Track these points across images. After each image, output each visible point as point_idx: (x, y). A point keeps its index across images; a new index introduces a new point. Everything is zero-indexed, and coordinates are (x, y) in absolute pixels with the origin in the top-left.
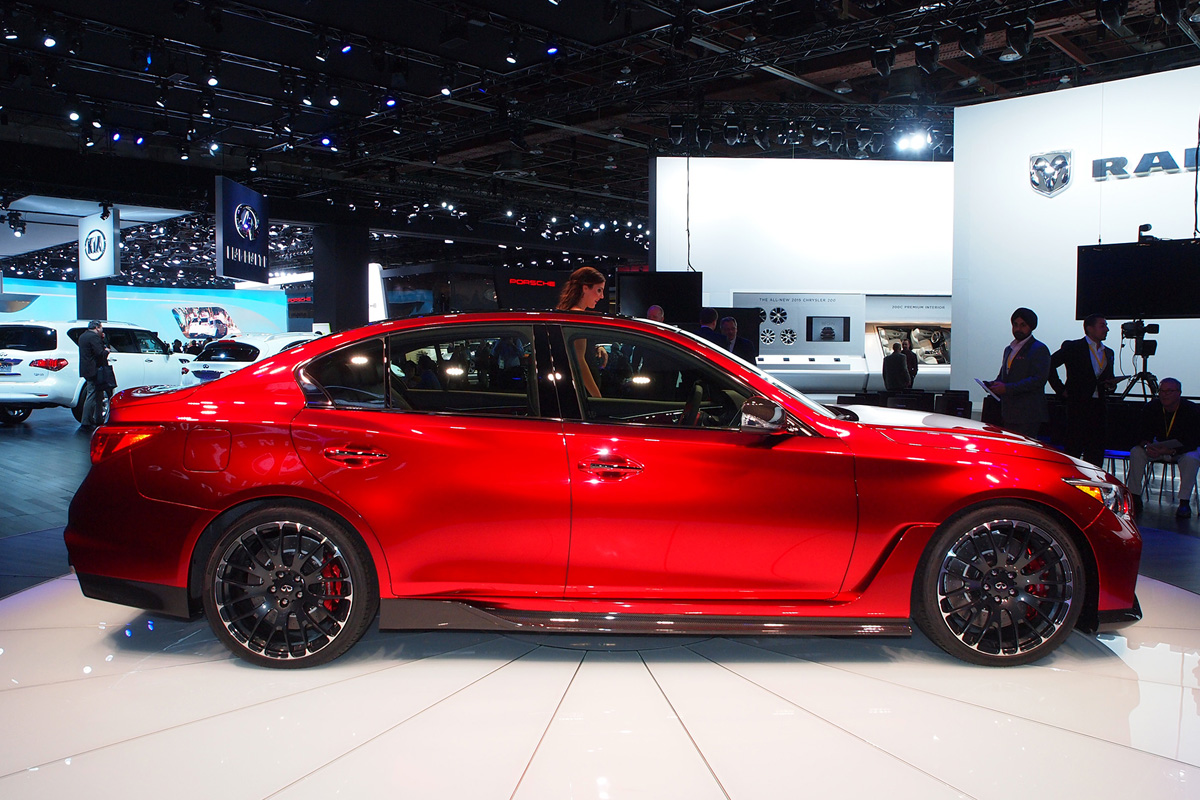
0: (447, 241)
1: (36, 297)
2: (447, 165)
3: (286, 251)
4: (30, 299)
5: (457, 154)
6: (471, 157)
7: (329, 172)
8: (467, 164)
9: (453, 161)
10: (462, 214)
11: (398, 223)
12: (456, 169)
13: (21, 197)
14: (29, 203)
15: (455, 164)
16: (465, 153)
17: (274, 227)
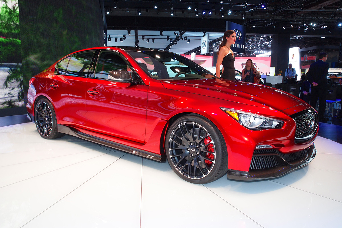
0: (322, 38)
1: (206, 60)
2: (318, 9)
3: (269, 44)
4: (205, 61)
5: (320, 5)
6: (326, 5)
7: (277, 17)
8: (325, 8)
9: (319, 7)
10: (325, 27)
11: (301, 32)
12: (321, 10)
13: (185, 32)
14: (188, 34)
15: (320, 9)
16: (323, 4)
17: (262, 36)
